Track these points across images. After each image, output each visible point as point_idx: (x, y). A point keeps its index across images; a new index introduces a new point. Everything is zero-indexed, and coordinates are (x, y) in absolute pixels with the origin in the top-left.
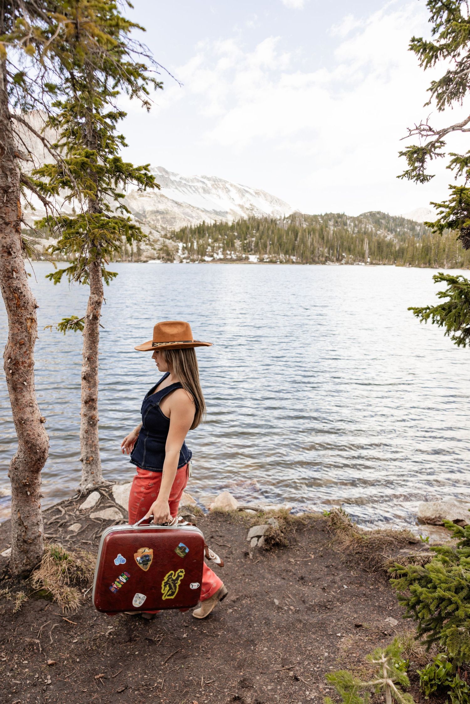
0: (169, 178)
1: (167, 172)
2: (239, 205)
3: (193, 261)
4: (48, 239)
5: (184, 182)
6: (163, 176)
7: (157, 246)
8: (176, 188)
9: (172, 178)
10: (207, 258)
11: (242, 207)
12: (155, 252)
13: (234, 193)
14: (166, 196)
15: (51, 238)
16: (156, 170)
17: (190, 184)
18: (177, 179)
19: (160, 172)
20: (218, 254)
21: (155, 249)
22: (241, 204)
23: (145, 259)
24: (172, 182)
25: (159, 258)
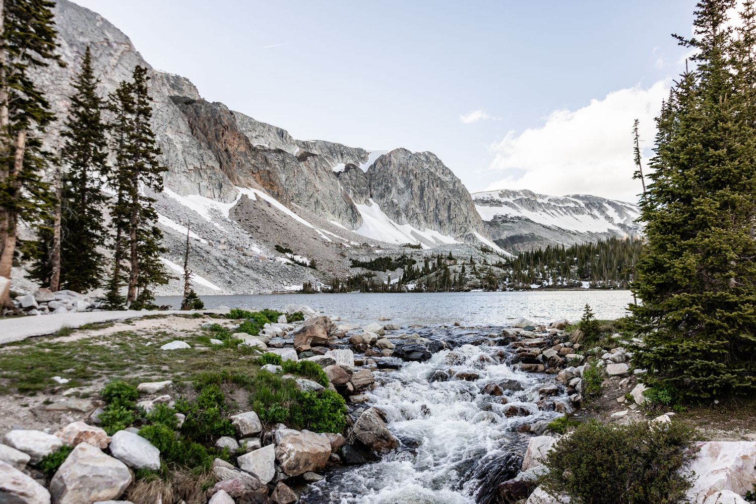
0: (535, 201)
1: (534, 195)
2: (620, 225)
3: (517, 289)
4: (385, 271)
5: (553, 204)
6: (529, 199)
7: (482, 275)
8: (544, 211)
9: (540, 201)
10: (534, 286)
11: (623, 226)
12: (479, 281)
13: (611, 212)
14: (532, 219)
15: (388, 270)
16: (521, 193)
17: (561, 205)
18: (546, 201)
19: (526, 196)
20: (548, 281)
21: (479, 278)
22: (622, 223)
23: (468, 288)
24: (540, 205)
25: (481, 287)
